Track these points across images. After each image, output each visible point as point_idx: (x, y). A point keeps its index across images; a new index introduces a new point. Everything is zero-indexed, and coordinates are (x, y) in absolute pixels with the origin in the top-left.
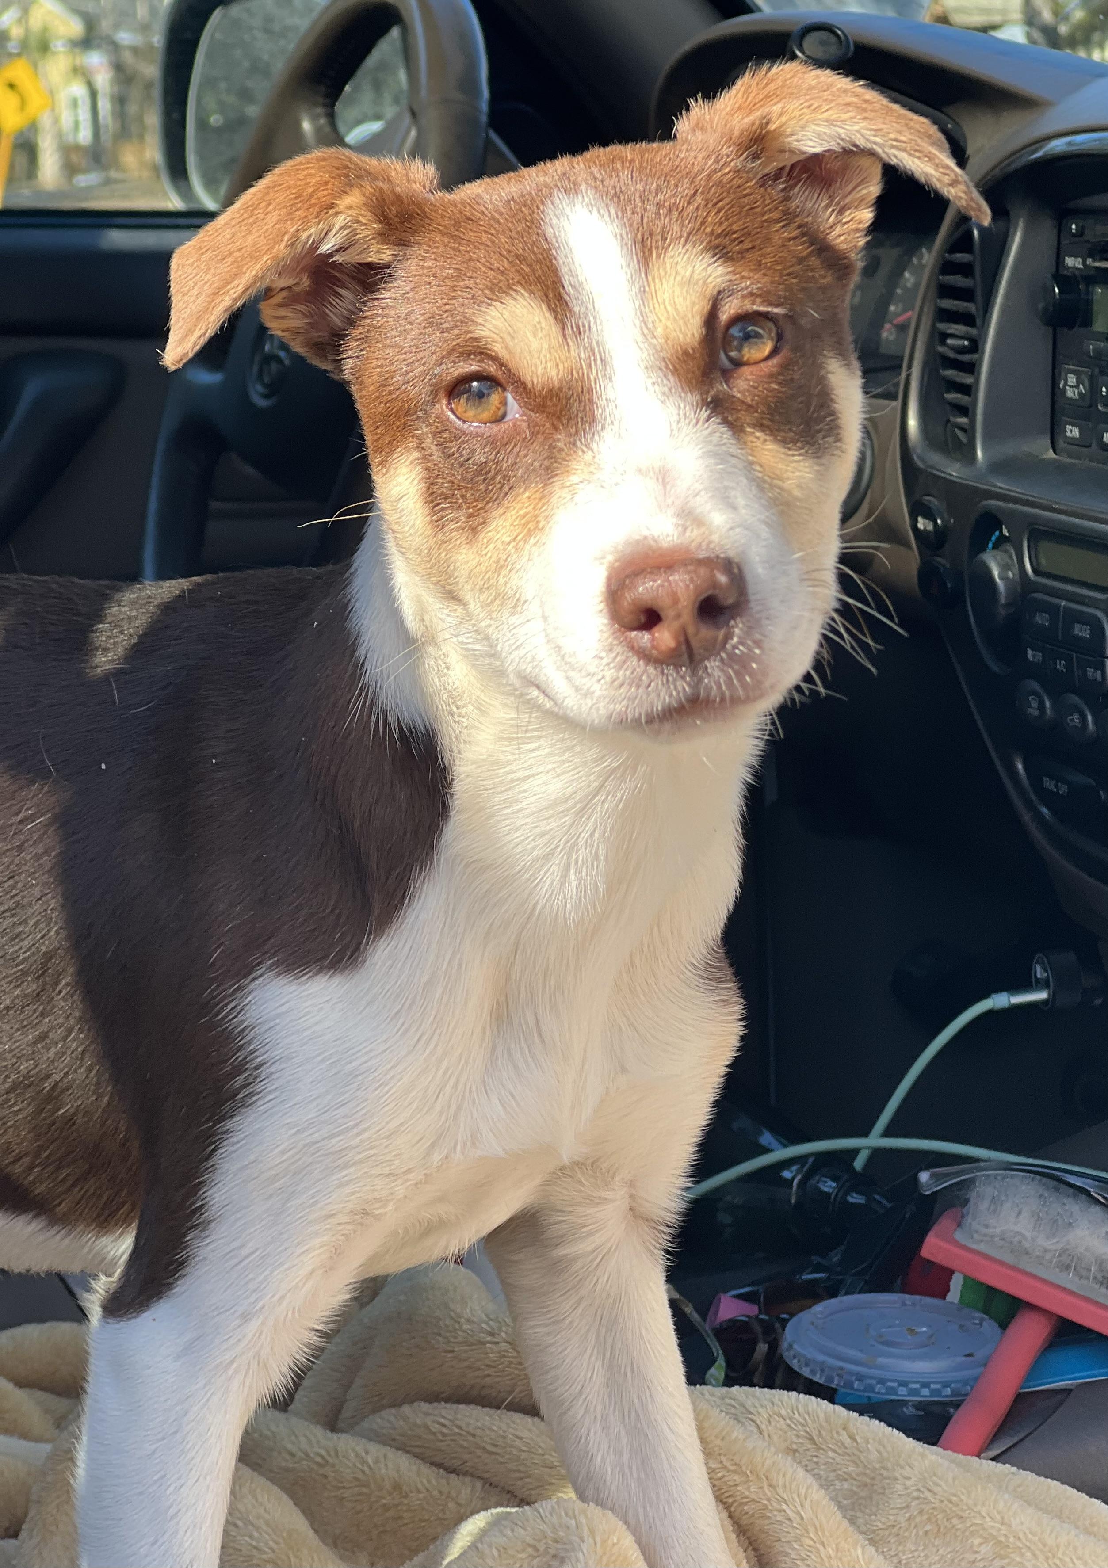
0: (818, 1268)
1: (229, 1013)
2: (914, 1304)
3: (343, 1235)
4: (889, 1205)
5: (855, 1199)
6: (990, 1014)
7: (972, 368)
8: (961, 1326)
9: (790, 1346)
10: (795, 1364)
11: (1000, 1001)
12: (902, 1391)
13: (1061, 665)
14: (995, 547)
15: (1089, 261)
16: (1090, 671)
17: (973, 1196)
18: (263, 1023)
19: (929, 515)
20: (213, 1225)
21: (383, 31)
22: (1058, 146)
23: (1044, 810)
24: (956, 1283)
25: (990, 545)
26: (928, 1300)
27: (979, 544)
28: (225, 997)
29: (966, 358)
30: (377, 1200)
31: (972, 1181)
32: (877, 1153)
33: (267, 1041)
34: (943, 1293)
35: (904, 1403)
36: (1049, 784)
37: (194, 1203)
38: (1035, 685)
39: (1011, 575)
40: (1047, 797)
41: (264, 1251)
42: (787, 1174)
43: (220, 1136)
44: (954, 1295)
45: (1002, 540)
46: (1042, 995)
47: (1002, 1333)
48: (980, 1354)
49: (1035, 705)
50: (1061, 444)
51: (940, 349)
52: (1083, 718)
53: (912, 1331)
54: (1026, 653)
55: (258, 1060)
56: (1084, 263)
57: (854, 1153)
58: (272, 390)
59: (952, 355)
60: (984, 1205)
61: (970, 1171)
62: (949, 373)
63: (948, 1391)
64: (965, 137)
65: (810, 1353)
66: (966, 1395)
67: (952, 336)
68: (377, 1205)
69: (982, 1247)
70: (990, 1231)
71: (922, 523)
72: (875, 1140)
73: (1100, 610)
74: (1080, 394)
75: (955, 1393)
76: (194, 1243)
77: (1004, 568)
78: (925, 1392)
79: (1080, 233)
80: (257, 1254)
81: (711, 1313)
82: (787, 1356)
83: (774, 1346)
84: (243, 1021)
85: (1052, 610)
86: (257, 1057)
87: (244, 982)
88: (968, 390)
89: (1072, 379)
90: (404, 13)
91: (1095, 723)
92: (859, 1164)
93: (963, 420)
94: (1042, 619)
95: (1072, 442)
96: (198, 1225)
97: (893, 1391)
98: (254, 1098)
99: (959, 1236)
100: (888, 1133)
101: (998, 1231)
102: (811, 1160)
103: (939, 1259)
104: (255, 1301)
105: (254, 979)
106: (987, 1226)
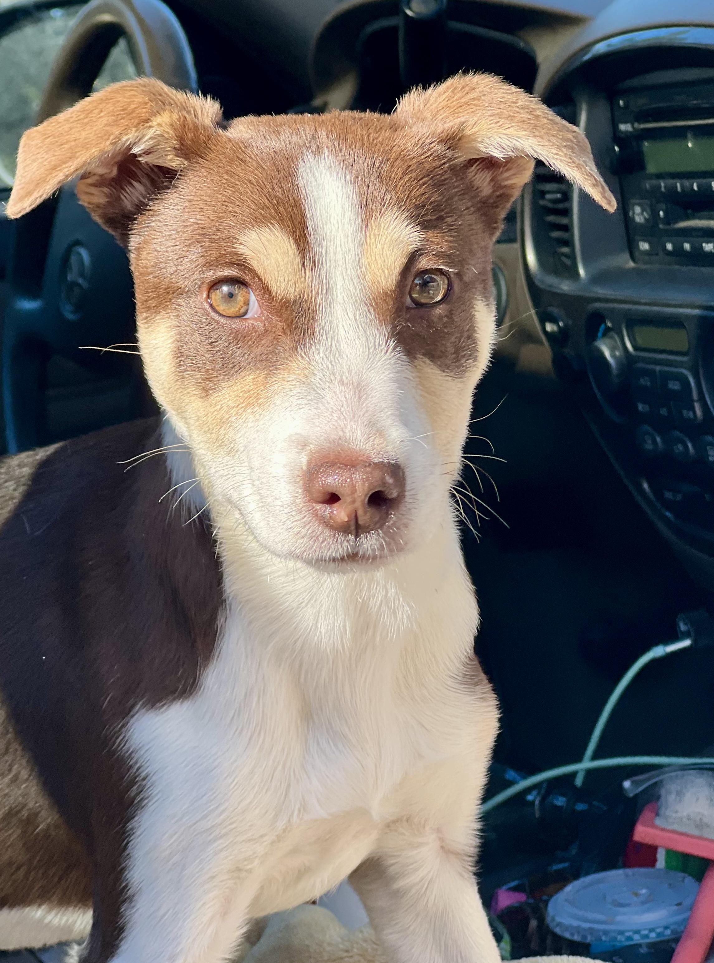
0: (562, 860)
1: (119, 745)
2: (634, 875)
3: (226, 888)
4: (605, 808)
5: (581, 807)
6: (653, 662)
7: (567, 212)
8: (670, 885)
9: (553, 919)
10: (558, 930)
11: (658, 651)
12: (637, 937)
13: (664, 412)
14: (604, 335)
15: (636, 125)
16: (685, 412)
17: (663, 792)
18: (143, 746)
19: (554, 320)
20: (135, 898)
21: (113, 43)
22: (601, 48)
23: (668, 514)
24: (661, 856)
25: (600, 334)
26: (642, 870)
27: (592, 336)
28: (115, 733)
29: (561, 206)
30: (245, 859)
31: (662, 781)
32: (590, 773)
33: (147, 759)
34: (652, 862)
35: (640, 945)
36: (668, 495)
37: (120, 885)
38: (647, 428)
39: (617, 353)
40: (668, 505)
41: (174, 909)
42: (530, 798)
43: (128, 833)
44: (661, 862)
45: (608, 330)
46: (686, 643)
47: (700, 885)
48: (687, 902)
49: (650, 442)
50: (637, 254)
51: (542, 202)
52: (686, 447)
53: (637, 894)
54: (637, 407)
55: (145, 773)
56: (633, 127)
57: (574, 775)
58: (78, 308)
59: (549, 205)
60: (672, 798)
61: (658, 775)
62: (551, 218)
63: (668, 932)
64: (534, 52)
65: (567, 921)
66: (682, 932)
67: (549, 192)
68: (246, 863)
69: (676, 827)
70: (679, 815)
71: (549, 327)
72: (587, 764)
73: (684, 368)
74: (645, 218)
75: (673, 932)
76: (127, 913)
77: (612, 350)
78: (653, 935)
79: (627, 106)
80: (170, 912)
81: (493, 904)
82: (552, 925)
83: (541, 920)
84: (129, 748)
85: (650, 374)
86: (143, 771)
87: (126, 719)
88: (567, 228)
89: (638, 209)
90: (128, 30)
91: (694, 446)
92: (579, 781)
93: (565, 250)
94: (645, 382)
95: (646, 253)
96: (126, 899)
97: (629, 938)
98: (146, 801)
99: (658, 822)
100: (596, 756)
101: (685, 814)
102: (545, 785)
103: (648, 840)
104: (176, 946)
105: (133, 716)
106: (677, 812)
